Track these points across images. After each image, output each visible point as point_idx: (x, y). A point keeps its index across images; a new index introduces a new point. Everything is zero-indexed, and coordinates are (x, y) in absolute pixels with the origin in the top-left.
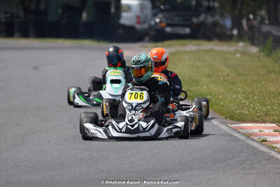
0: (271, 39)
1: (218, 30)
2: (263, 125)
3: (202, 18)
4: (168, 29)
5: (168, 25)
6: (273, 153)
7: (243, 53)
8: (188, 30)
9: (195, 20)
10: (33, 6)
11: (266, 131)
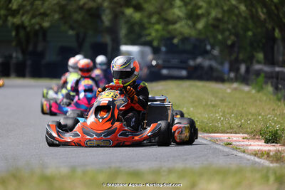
0: (263, 75)
1: (215, 74)
2: (234, 135)
3: (199, 60)
4: (165, 72)
5: (165, 67)
6: (235, 152)
7: (235, 89)
8: (184, 73)
9: (191, 63)
10: (31, 48)
11: (234, 139)
